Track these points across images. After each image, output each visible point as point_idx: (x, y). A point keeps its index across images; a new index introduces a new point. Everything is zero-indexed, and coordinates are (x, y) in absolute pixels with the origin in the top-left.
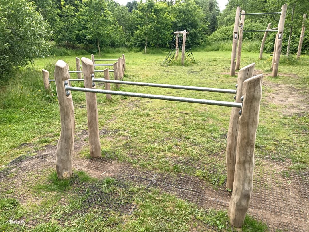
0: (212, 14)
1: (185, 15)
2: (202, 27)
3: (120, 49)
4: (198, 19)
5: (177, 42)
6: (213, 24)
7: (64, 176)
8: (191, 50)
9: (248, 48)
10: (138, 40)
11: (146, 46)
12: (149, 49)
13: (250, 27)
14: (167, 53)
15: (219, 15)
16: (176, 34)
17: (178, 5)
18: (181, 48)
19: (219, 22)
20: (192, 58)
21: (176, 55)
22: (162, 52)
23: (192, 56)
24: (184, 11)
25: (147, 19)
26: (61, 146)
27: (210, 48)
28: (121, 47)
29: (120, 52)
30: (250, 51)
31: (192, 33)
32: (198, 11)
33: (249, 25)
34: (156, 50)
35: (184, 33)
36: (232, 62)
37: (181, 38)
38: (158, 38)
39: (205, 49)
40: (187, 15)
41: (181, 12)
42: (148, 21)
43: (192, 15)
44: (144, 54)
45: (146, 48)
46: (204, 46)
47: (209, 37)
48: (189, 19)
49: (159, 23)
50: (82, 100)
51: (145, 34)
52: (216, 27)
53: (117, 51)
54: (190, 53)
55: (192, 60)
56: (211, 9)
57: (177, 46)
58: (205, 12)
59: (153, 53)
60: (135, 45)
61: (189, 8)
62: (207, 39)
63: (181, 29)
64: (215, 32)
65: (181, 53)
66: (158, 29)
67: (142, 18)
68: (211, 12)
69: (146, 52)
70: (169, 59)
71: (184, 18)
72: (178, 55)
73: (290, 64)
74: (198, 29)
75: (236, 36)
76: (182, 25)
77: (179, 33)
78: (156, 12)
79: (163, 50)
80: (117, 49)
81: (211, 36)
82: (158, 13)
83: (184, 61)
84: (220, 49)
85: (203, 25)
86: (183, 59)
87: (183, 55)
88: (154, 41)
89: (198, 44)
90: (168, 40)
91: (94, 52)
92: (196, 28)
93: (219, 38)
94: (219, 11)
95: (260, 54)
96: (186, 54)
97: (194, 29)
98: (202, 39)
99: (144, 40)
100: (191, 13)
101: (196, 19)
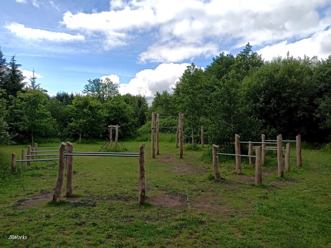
0: (141, 110)
1: (117, 112)
2: (132, 122)
3: (52, 139)
4: (128, 115)
5: (111, 134)
6: (142, 119)
7: (57, 201)
8: (123, 141)
9: (170, 140)
10: (71, 131)
11: (80, 136)
12: (84, 140)
13: (171, 122)
14: (102, 143)
15: (147, 112)
16: (110, 127)
17: (110, 103)
18: (115, 138)
19: (147, 117)
20: (124, 146)
21: (110, 144)
22: (96, 142)
23: (124, 145)
24: (115, 108)
25: (82, 114)
26: (57, 184)
27: (139, 138)
28: (53, 138)
29: (52, 142)
30: (171, 142)
31: (124, 126)
32: (128, 109)
33: (171, 121)
34: (90, 140)
35: (117, 127)
36: (152, 148)
37: (114, 131)
38: (92, 129)
39: (136, 139)
40: (119, 112)
41: (113, 109)
42: (83, 116)
43: (123, 112)
44: (78, 143)
45: (80, 138)
46: (135, 137)
47: (138, 130)
48: (120, 115)
49: (93, 117)
50: (41, 175)
51: (80, 126)
52: (145, 121)
53: (49, 141)
54: (122, 143)
55: (124, 148)
56: (140, 106)
57: (111, 137)
58: (134, 107)
59: (87, 143)
60: (68, 135)
61: (120, 105)
62: (137, 131)
63: (114, 123)
64: (144, 125)
65: (114, 143)
66: (92, 122)
67: (77, 113)
68: (140, 108)
69: (80, 142)
70: (105, 147)
71: (116, 114)
72: (112, 145)
73: (195, 150)
74: (129, 123)
75: (153, 131)
76: (114, 119)
77: (113, 127)
78: (91, 108)
79: (97, 140)
80: (49, 139)
81: (140, 129)
82: (93, 110)
83: (117, 149)
84: (148, 140)
85: (132, 120)
86: (116, 147)
87: (116, 144)
88: (89, 132)
89: (129, 135)
90: (102, 131)
91: (25, 142)
92: (127, 123)
93: (147, 131)
94: (147, 107)
95: (176, 143)
96: (119, 144)
97: (125, 123)
98: (133, 131)
99: (78, 131)
100: (122, 110)
101: (126, 115)
